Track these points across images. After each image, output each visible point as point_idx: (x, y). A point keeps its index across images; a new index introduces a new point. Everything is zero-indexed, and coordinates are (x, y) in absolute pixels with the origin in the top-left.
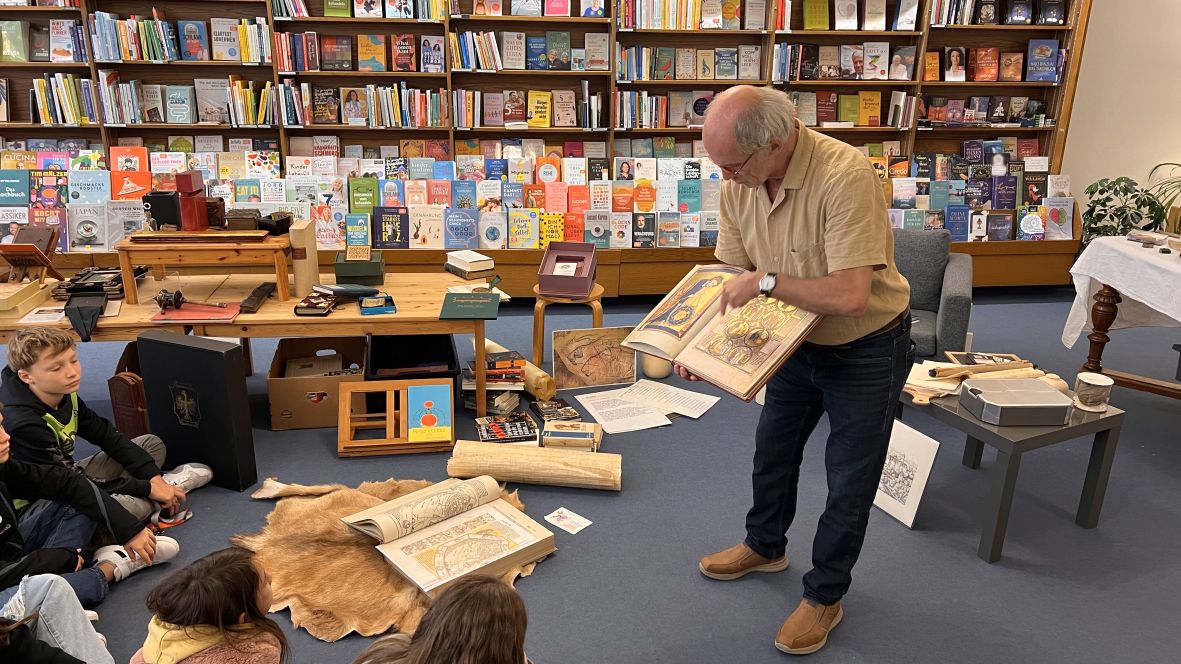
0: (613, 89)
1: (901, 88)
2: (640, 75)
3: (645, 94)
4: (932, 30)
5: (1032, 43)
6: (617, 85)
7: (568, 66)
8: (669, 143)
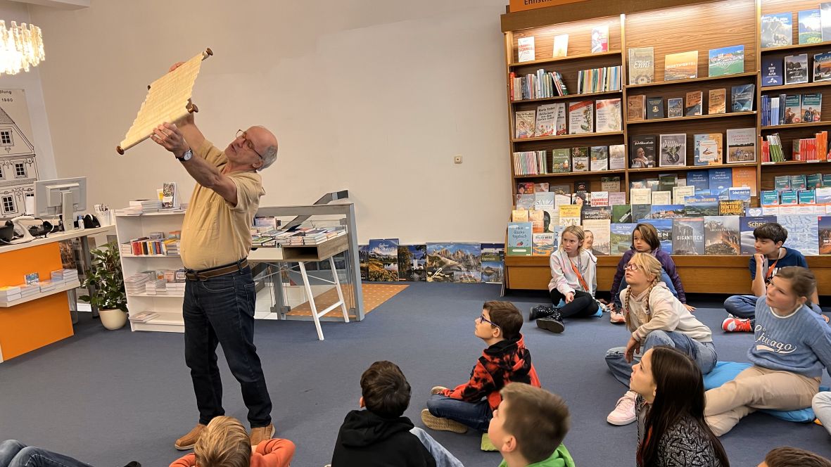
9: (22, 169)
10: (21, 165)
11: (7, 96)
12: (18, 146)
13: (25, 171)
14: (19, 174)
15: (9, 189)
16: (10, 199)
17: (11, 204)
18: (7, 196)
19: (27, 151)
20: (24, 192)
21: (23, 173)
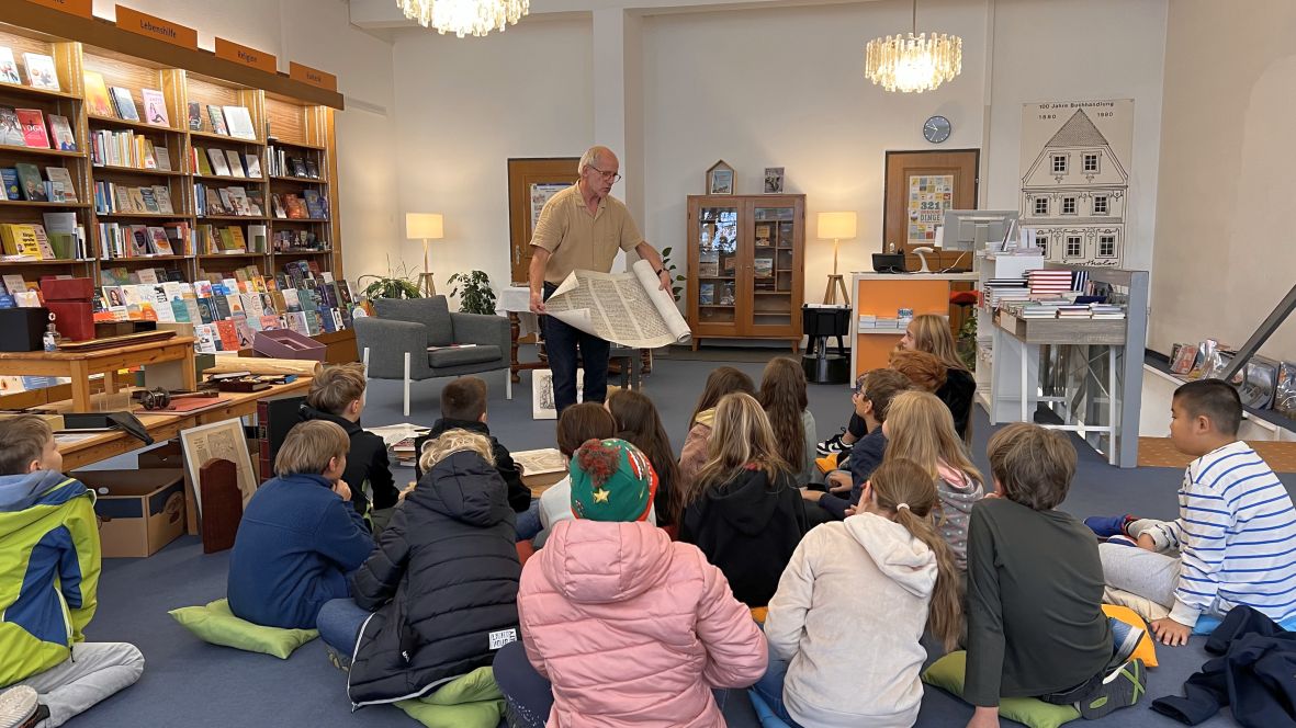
0: (94, 221)
1: (257, 222)
2: (110, 208)
3: (116, 226)
4: (272, 179)
5: (306, 192)
6: (98, 217)
7: (45, 198)
8: (124, 274)
9: (1104, 204)
10: (1104, 199)
11: (1108, 109)
12: (1106, 174)
13: (1107, 206)
14: (1097, 210)
15: (1079, 228)
16: (1077, 240)
17: (1077, 247)
18: (1074, 236)
19: (1118, 181)
20: (1099, 234)
21: (1103, 210)
